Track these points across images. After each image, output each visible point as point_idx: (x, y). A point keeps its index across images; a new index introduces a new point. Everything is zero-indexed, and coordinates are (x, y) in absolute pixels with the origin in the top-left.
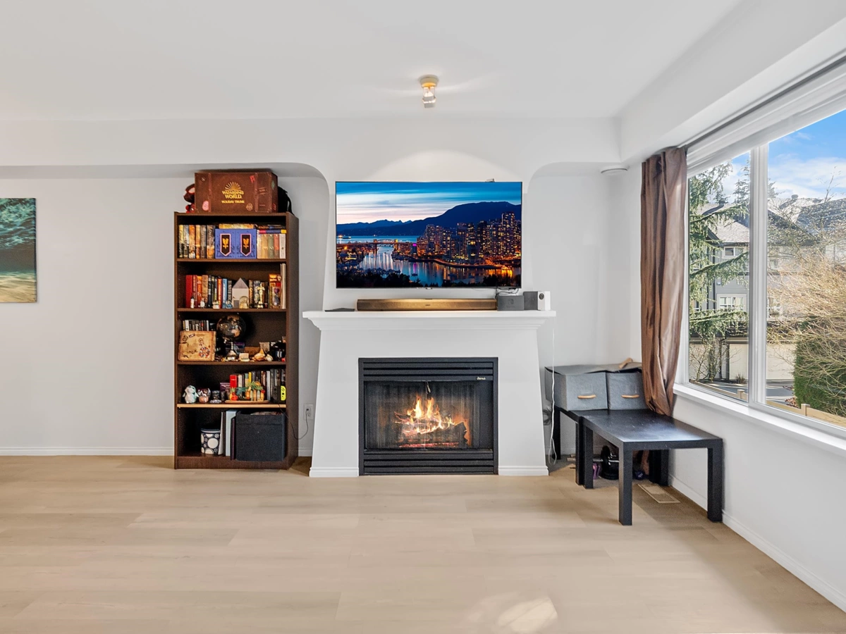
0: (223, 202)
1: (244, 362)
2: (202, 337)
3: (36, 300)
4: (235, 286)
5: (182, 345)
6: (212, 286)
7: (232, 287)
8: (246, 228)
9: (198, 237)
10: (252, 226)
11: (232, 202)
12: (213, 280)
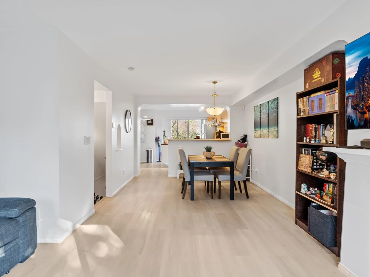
0: (313, 81)
1: (320, 177)
2: (306, 158)
3: (278, 137)
4: (326, 130)
5: (299, 161)
6: (316, 130)
7: (325, 130)
8: (321, 94)
9: (305, 104)
10: (323, 92)
11: (316, 80)
12: (316, 126)
